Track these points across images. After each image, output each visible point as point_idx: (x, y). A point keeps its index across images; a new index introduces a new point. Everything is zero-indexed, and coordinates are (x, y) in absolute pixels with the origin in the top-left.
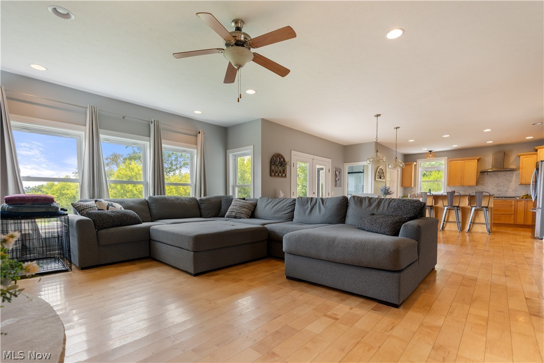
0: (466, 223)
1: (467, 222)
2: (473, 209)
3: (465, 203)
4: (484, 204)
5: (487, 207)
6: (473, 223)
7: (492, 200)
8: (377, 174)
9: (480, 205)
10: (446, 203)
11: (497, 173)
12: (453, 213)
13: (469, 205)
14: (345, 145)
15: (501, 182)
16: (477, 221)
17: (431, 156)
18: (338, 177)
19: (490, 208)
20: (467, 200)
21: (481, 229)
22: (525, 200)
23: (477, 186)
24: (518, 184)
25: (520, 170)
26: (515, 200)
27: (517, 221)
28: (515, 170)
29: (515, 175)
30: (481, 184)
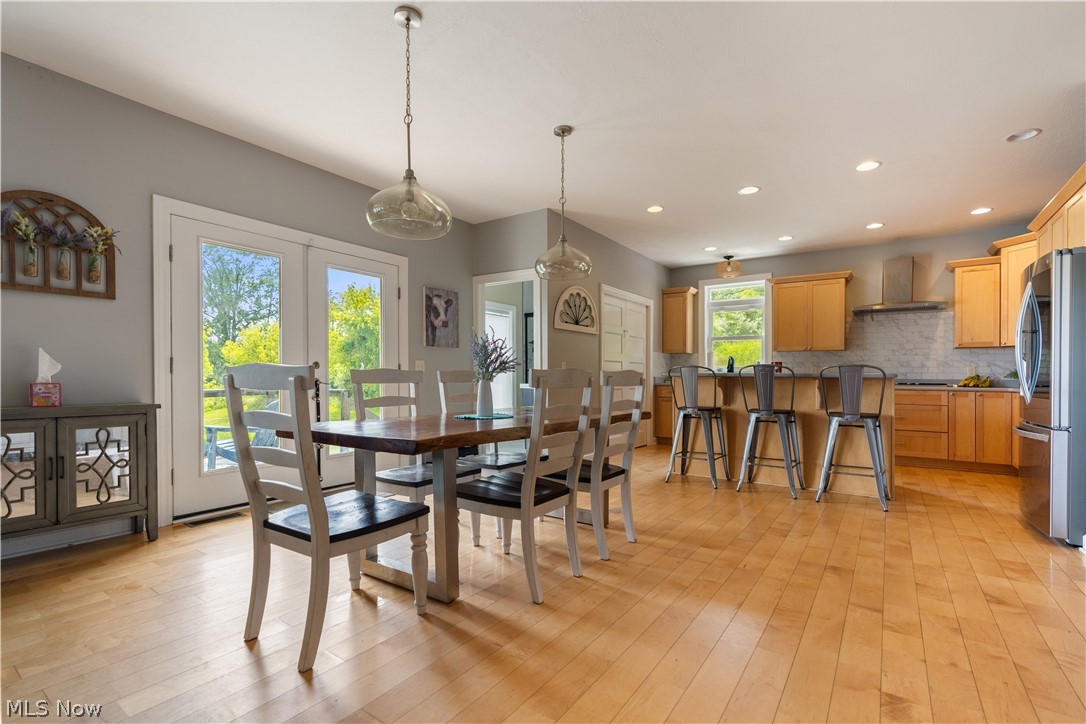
0: (815, 464)
1: (819, 462)
2: (835, 421)
3: (810, 401)
4: (868, 404)
5: (875, 417)
6: (835, 465)
7: (890, 392)
8: (561, 307)
9: (855, 411)
10: (753, 401)
11: (895, 315)
12: (776, 430)
13: (822, 407)
14: (473, 222)
15: (908, 342)
16: (848, 460)
17: (729, 269)
18: (442, 317)
19: (885, 418)
20: (817, 390)
21: (860, 486)
22: (976, 392)
23: (848, 352)
24: (951, 346)
25: (957, 306)
26: (948, 391)
27: (958, 453)
28: (942, 309)
29: (942, 321)
30: (858, 346)
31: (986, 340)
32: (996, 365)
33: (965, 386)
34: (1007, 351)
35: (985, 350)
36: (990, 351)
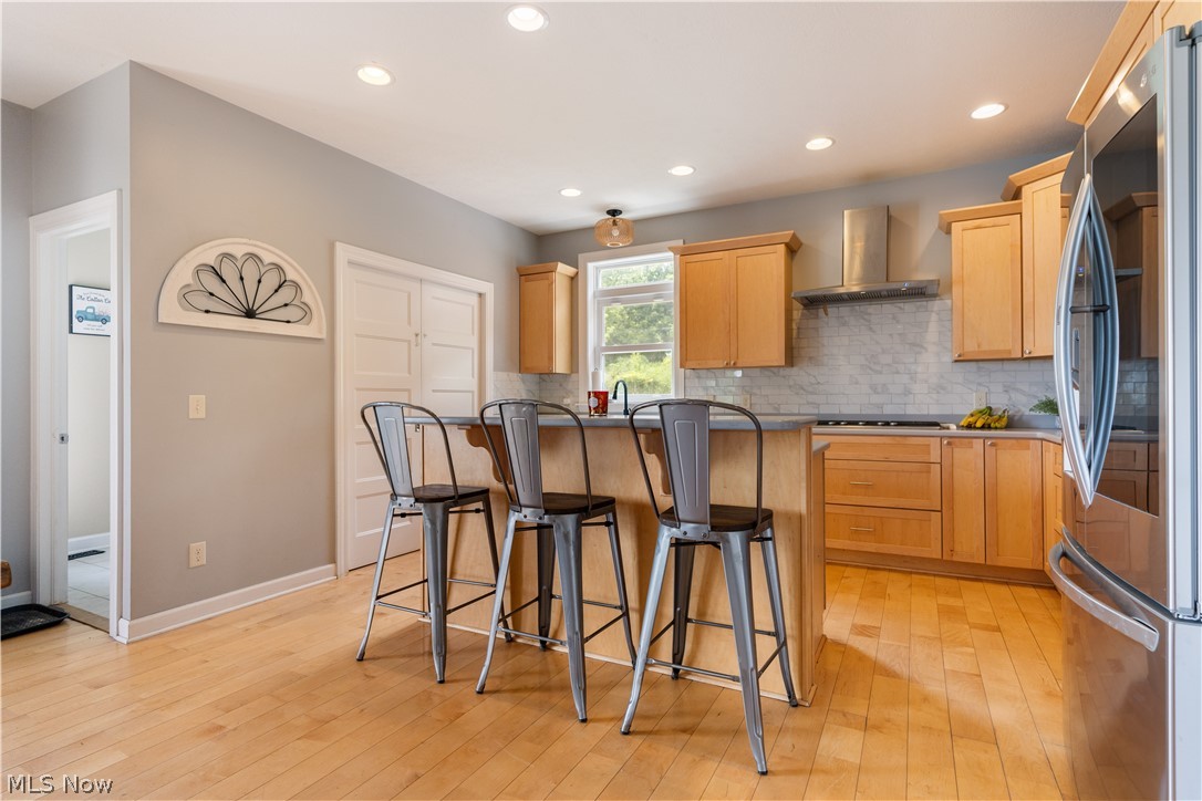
2: (665, 536)
15: (884, 351)
17: (616, 233)
22: (985, 438)
23: (794, 371)
24: (948, 358)
25: (954, 289)
26: (941, 437)
27: (958, 548)
28: (934, 296)
29: (934, 317)
30: (810, 358)
31: (1002, 348)
32: (1017, 390)
33: (969, 427)
34: (1035, 365)
35: (998, 366)
36: (1007, 366)
